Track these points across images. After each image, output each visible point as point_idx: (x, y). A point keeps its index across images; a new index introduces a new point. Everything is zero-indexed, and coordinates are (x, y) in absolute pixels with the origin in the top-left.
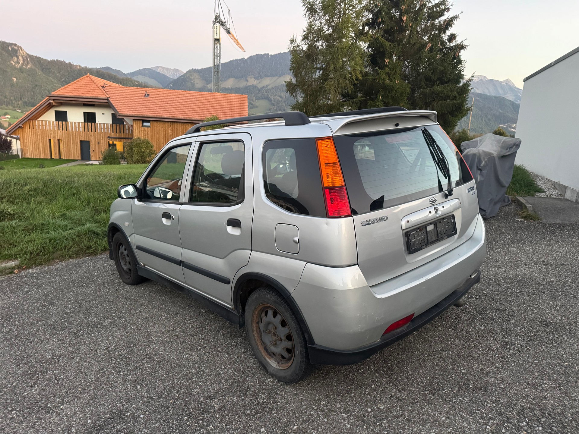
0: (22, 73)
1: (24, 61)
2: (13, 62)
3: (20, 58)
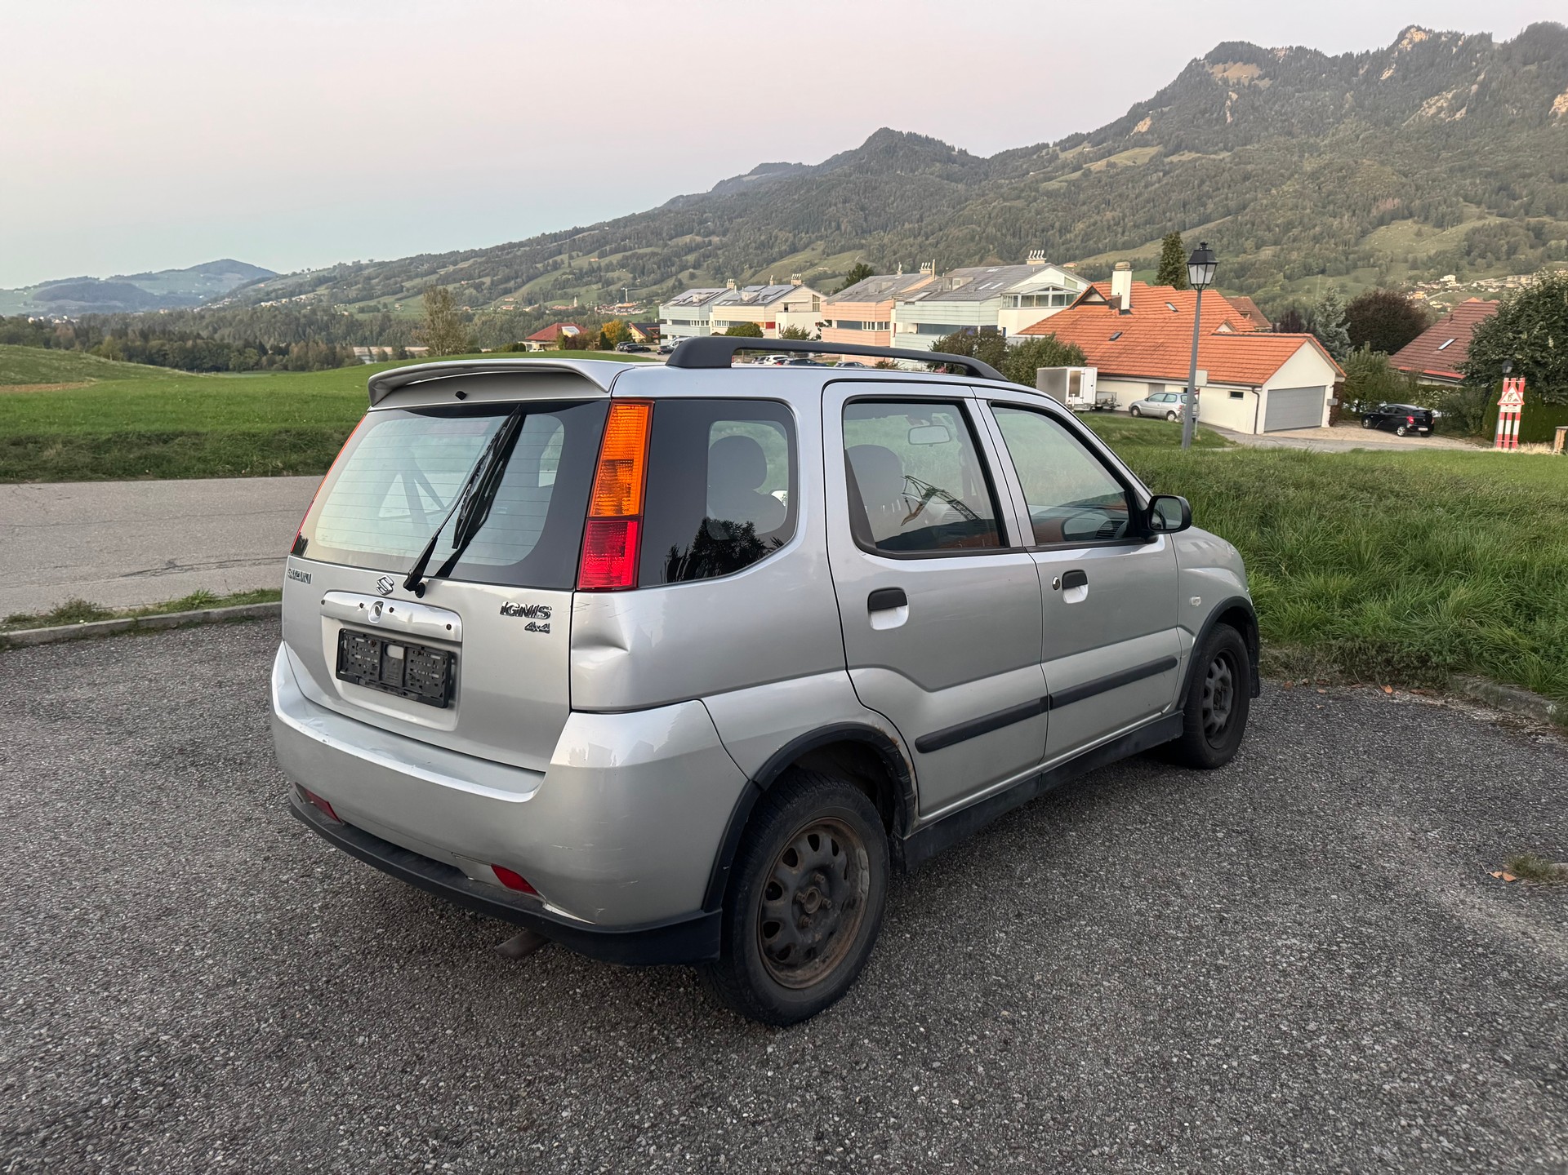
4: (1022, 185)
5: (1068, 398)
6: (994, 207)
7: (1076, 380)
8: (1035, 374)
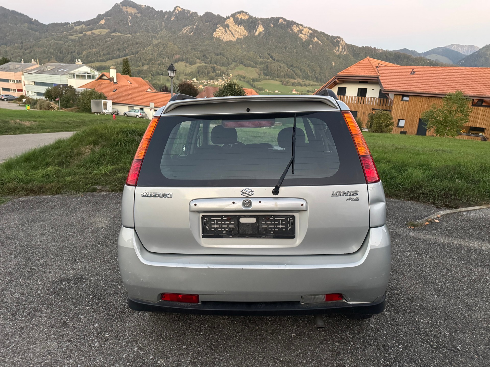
0: (340, 58)
1: (342, 49)
2: (335, 51)
3: (341, 47)
4: (61, 36)
5: (103, 110)
6: (52, 42)
7: (105, 104)
8: (90, 102)
